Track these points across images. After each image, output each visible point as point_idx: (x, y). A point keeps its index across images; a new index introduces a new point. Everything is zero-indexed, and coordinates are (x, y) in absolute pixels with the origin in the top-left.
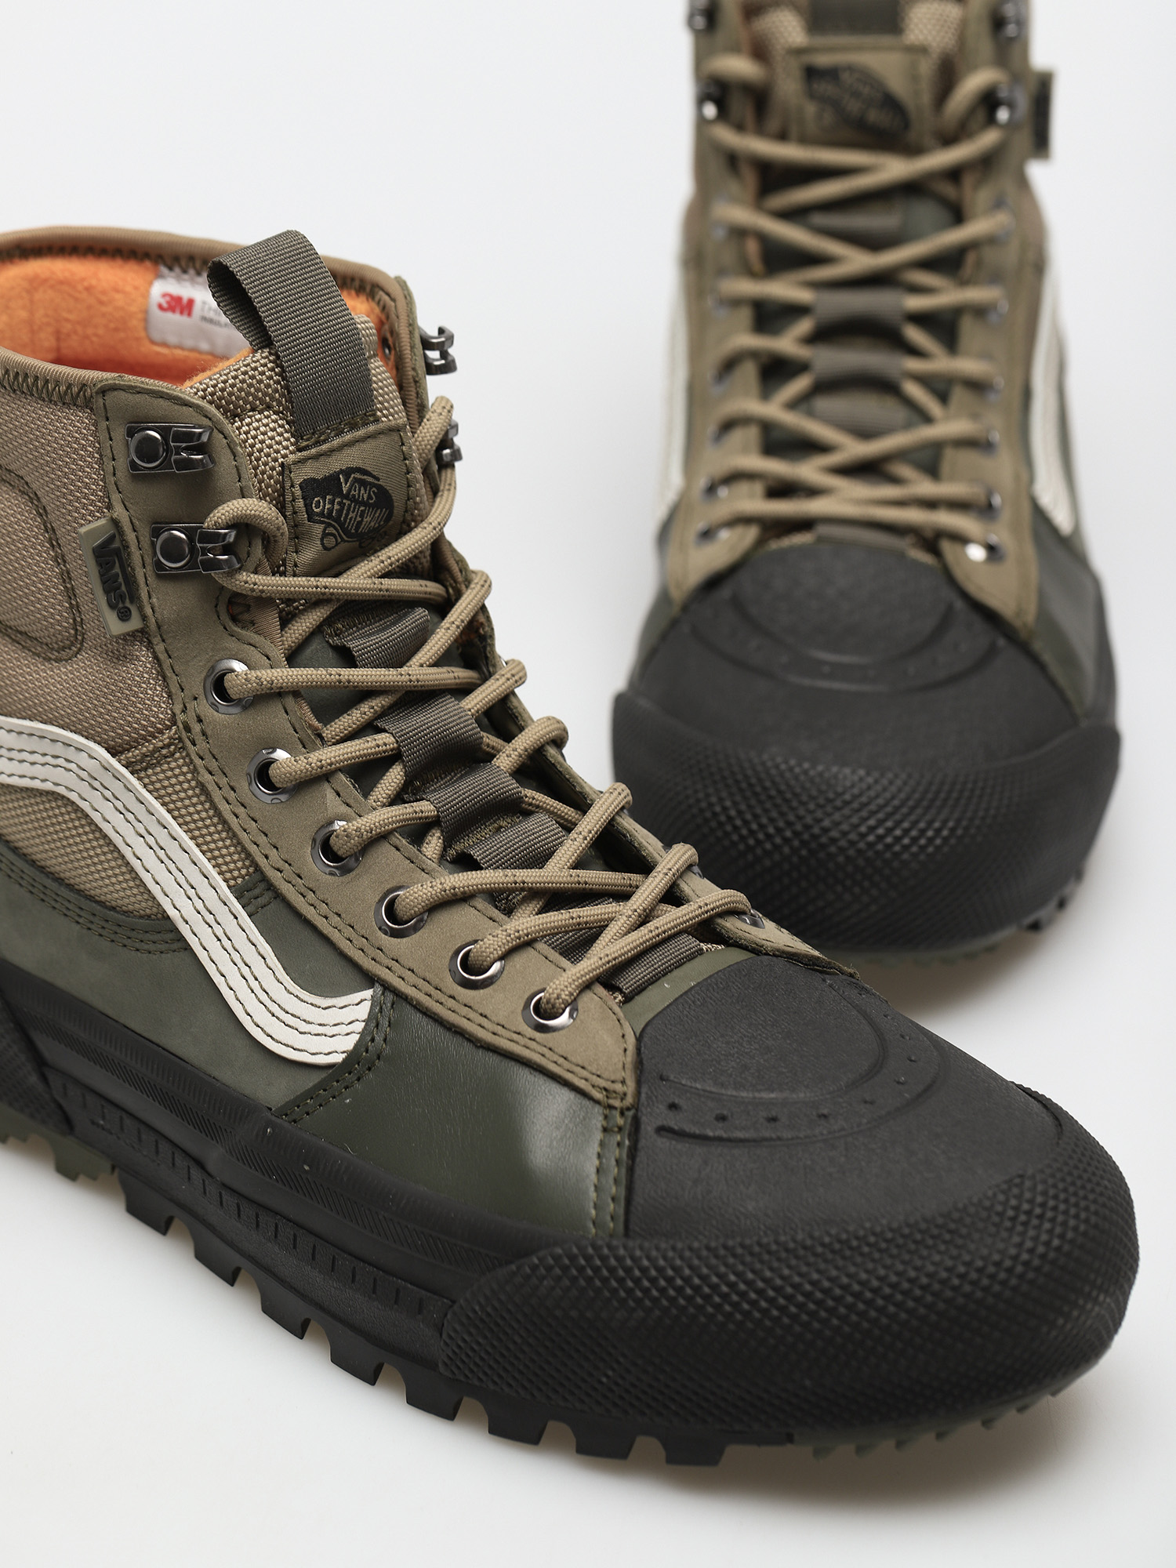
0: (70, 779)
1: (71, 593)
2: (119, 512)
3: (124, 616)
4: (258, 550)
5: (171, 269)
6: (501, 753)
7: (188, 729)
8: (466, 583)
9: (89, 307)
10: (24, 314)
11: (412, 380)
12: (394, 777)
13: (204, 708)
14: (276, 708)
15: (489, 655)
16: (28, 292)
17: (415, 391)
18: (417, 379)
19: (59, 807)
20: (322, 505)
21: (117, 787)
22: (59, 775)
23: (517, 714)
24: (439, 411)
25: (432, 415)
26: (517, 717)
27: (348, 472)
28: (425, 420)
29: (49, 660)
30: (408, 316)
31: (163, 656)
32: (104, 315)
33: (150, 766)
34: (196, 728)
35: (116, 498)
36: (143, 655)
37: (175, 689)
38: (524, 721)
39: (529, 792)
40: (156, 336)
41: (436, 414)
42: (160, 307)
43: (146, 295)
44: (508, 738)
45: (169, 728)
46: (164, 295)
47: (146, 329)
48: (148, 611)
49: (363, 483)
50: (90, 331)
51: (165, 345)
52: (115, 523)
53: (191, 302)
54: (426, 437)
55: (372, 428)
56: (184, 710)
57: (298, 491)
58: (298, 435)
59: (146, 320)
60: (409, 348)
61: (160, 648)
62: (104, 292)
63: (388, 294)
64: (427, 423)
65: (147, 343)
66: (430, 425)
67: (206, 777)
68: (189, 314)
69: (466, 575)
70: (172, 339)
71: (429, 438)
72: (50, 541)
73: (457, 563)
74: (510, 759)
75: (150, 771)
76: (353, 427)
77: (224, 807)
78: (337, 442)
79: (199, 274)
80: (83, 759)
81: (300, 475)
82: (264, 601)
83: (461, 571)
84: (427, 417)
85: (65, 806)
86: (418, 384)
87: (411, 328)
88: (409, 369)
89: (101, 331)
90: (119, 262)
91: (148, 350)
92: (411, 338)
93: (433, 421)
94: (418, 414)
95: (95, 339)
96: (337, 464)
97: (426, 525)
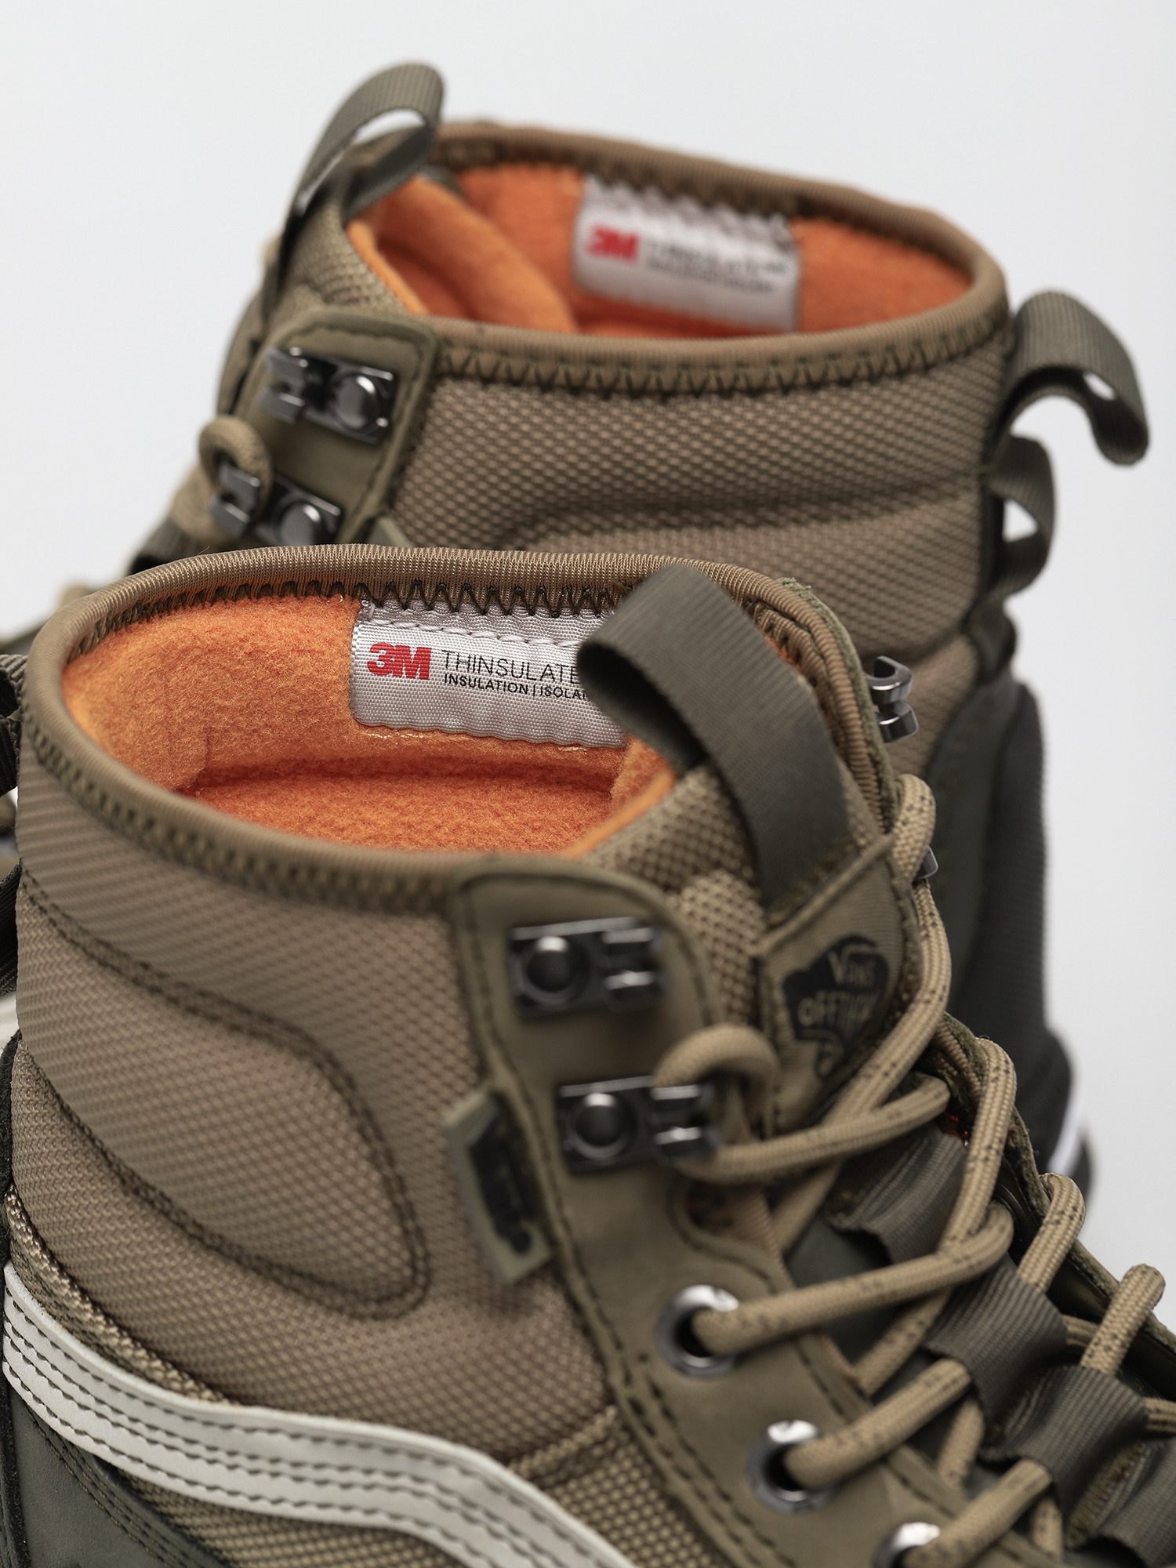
0: (426, 1509)
1: (404, 1212)
2: (504, 1079)
3: (521, 1244)
4: (735, 1106)
5: (380, 604)
6: (1092, 1346)
7: (637, 1408)
8: (977, 1069)
9: (257, 684)
10: (158, 712)
11: (867, 761)
12: (968, 1427)
13: (664, 1373)
14: (790, 1359)
15: (1027, 1179)
16: (161, 674)
17: (874, 777)
18: (878, 758)
19: (399, 1551)
20: (814, 1010)
21: (519, 1517)
22: (401, 1502)
23: (1090, 1271)
24: (917, 805)
25: (908, 814)
26: (1091, 1276)
27: (839, 947)
28: (899, 824)
29: (361, 1318)
30: (842, 654)
31: (584, 1299)
32: (280, 693)
33: (571, 1476)
34: (653, 1408)
35: (494, 1057)
36: (550, 1302)
37: (607, 1346)
38: (1104, 1281)
39: (1152, 1403)
40: (368, 715)
41: (914, 812)
42: (372, 666)
43: (346, 652)
44: (1095, 1317)
45: (600, 1411)
46: (375, 648)
47: (352, 706)
48: (560, 1231)
49: (858, 959)
50: (258, 721)
51: (384, 726)
52: (499, 1099)
53: (424, 654)
54: (905, 852)
55: (857, 865)
56: (628, 1380)
57: (779, 996)
58: (765, 902)
59: (351, 692)
60: (855, 709)
61: (578, 1286)
62: (279, 656)
63: (793, 619)
64: (904, 828)
65: (353, 726)
66: (910, 830)
67: (680, 1487)
68: (425, 676)
69: (976, 1056)
70: (396, 718)
71: (910, 853)
72: (360, 1130)
73: (957, 1038)
74: (1111, 1353)
75: (572, 1485)
76: (832, 868)
77: (717, 1531)
78: (819, 902)
79: (430, 607)
80: (451, 1477)
81: (779, 970)
82: (744, 1188)
83: (966, 1051)
84: (902, 817)
85: (412, 1548)
86: (880, 767)
87: (853, 675)
88: (861, 743)
89: (277, 720)
90: (292, 603)
91: (358, 738)
92: (855, 691)
93: (913, 823)
94: (882, 813)
95: (268, 732)
96: (823, 938)
97: (927, 996)
